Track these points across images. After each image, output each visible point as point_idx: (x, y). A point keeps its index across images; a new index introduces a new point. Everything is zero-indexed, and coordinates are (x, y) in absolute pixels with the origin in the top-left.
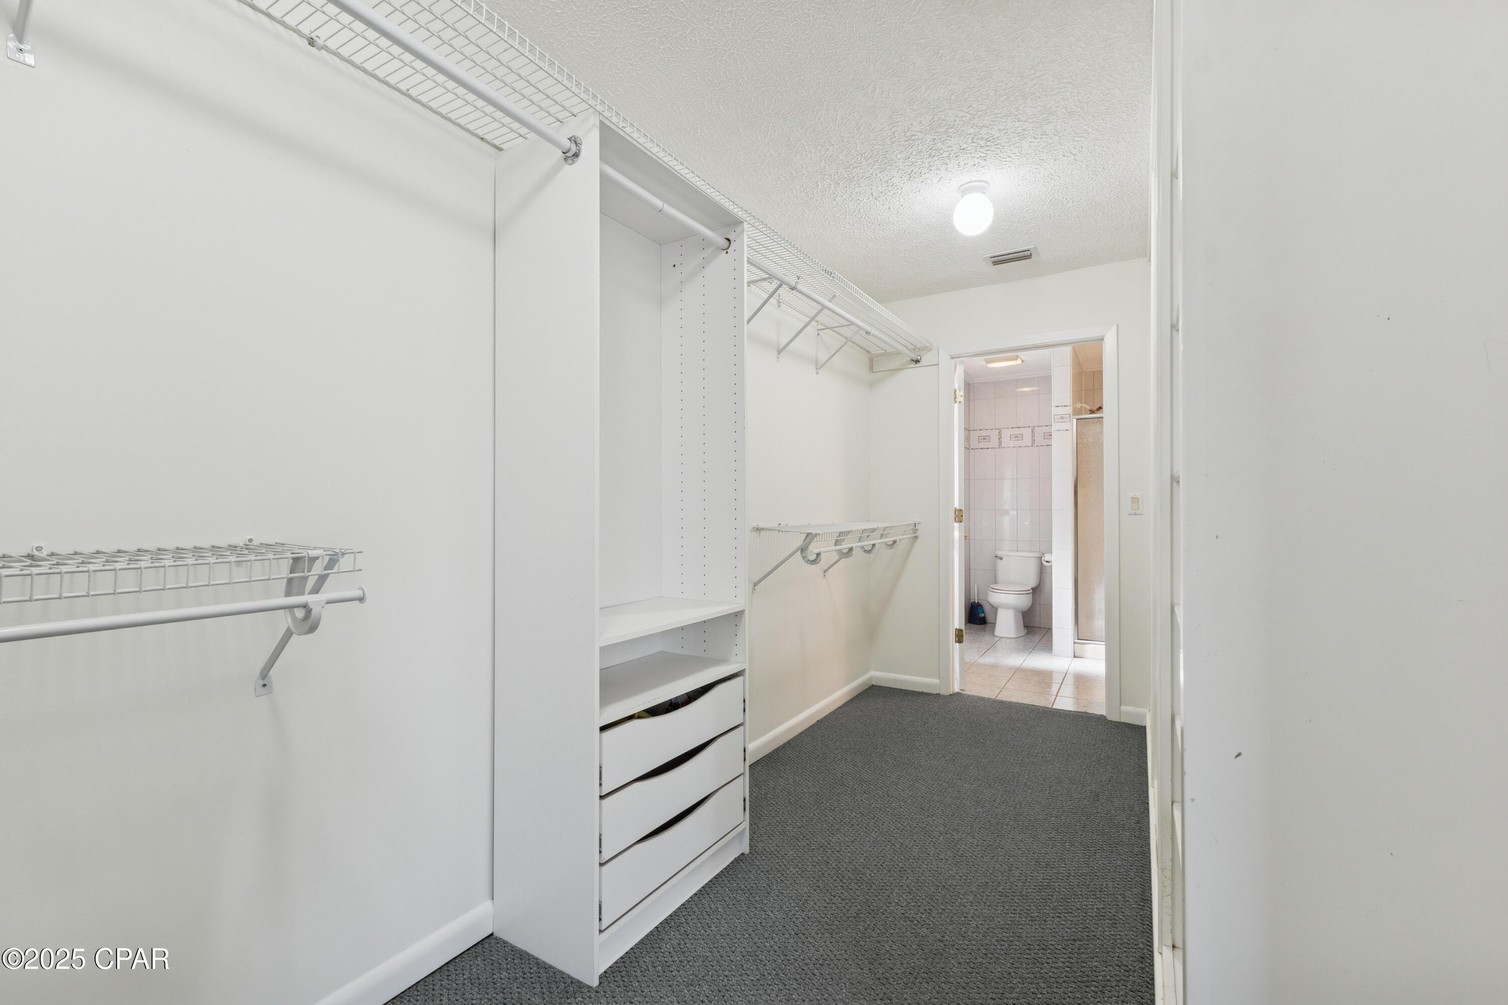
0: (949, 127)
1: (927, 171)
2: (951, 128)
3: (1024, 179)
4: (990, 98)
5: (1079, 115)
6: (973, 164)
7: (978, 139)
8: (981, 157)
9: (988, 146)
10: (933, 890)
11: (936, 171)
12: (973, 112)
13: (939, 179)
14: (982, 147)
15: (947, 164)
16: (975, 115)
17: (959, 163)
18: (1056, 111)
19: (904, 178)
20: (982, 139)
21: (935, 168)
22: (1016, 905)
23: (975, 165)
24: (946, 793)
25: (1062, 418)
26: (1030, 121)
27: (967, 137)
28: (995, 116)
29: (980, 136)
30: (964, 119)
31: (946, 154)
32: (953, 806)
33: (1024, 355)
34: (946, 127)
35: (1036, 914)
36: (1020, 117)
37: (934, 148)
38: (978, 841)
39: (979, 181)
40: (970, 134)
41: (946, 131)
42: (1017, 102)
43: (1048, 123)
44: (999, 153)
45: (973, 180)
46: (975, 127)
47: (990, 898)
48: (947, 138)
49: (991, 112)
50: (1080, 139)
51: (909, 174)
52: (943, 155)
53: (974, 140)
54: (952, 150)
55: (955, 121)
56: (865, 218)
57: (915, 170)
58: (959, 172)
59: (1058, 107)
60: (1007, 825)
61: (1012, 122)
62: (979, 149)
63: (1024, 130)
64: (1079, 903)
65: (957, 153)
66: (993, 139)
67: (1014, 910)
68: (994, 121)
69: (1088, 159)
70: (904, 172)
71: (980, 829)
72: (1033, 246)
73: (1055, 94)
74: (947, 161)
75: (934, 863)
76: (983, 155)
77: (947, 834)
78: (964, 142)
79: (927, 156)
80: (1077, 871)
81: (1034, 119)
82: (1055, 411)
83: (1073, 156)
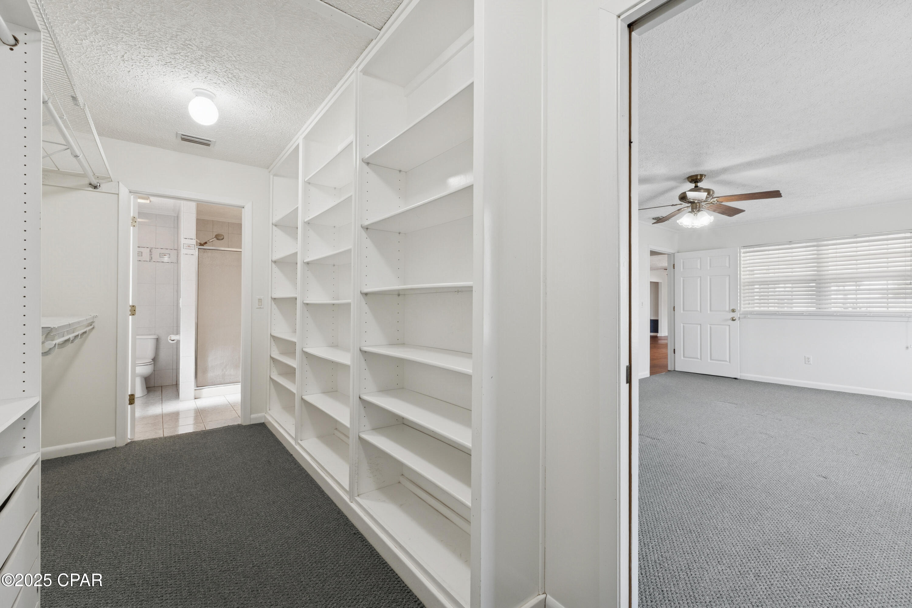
0: (218, 56)
1: (181, 68)
2: (218, 57)
3: (238, 105)
4: (253, 59)
5: (288, 94)
6: (216, 82)
7: (230, 72)
8: (223, 81)
9: (232, 79)
10: (226, 549)
11: (187, 72)
12: (238, 59)
13: (186, 76)
14: (228, 77)
15: (199, 73)
16: (238, 60)
17: (207, 77)
18: (279, 86)
19: (160, 62)
20: (232, 74)
21: (189, 70)
22: (275, 527)
23: (216, 83)
24: (183, 500)
25: (189, 246)
26: (265, 82)
27: (224, 67)
28: (248, 68)
29: (232, 72)
30: (230, 58)
31: (203, 67)
32: (195, 504)
33: (153, 199)
34: (216, 55)
35: (288, 524)
36: (260, 77)
37: (198, 60)
38: (228, 512)
39: (212, 92)
40: (227, 67)
41: (214, 57)
42: (265, 70)
43: (271, 88)
44: (235, 86)
45: (207, 89)
46: (233, 66)
47: (260, 532)
48: (212, 61)
49: (248, 65)
50: (280, 104)
51: (166, 62)
52: (200, 67)
53: (227, 72)
54: (209, 68)
55: (224, 56)
56: (99, 66)
57: (173, 63)
58: (203, 81)
59: (282, 85)
60: (237, 496)
61: (255, 77)
62: (226, 77)
63: (258, 84)
64: (301, 509)
65: (210, 71)
66: (238, 78)
67: (276, 529)
68: (246, 70)
69: (277, 114)
70: (164, 59)
71: (224, 506)
72: (215, 140)
73: (285, 79)
74: (200, 71)
75: (213, 537)
76: (225, 81)
77: (206, 519)
78: (220, 69)
79: (189, 61)
80: (289, 497)
81: (266, 83)
82: (183, 241)
83: (271, 109)
